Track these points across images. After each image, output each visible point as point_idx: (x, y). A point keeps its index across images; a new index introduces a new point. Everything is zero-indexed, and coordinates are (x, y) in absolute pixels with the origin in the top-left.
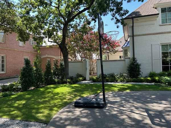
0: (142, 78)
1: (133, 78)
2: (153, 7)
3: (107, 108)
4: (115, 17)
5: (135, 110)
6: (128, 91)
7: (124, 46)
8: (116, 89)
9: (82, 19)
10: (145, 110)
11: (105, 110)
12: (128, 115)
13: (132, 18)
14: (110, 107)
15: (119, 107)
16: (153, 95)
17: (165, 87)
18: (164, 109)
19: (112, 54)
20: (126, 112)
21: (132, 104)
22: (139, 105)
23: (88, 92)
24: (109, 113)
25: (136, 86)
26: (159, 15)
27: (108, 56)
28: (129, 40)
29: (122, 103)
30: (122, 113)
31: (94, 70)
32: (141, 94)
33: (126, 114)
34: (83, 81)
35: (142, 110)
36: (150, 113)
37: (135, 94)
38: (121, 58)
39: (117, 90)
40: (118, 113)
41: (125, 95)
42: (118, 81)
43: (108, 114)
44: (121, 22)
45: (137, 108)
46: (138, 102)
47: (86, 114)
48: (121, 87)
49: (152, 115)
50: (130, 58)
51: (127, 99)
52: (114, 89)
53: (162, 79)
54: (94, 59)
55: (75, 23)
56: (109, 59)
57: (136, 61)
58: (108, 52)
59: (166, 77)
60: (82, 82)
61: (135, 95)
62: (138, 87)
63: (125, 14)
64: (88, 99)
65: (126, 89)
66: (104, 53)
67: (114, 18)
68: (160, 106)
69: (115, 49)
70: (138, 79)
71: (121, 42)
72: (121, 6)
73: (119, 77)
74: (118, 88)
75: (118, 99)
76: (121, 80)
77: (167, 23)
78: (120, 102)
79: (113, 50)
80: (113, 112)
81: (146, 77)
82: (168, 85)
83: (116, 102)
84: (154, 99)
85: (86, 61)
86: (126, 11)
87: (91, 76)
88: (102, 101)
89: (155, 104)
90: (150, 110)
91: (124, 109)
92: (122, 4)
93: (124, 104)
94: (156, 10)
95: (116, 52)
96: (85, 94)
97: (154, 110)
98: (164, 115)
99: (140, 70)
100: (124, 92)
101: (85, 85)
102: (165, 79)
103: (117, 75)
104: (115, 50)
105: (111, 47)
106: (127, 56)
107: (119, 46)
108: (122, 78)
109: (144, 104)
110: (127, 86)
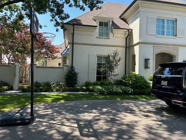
0: (78, 87)
1: (70, 88)
2: (93, 19)
3: (34, 124)
4: (55, 18)
5: (66, 123)
6: (62, 101)
7: (63, 53)
8: (49, 100)
9: (15, 12)
10: (76, 121)
11: (30, 126)
12: (58, 129)
13: (73, 25)
14: (39, 121)
15: (49, 121)
16: (86, 105)
17: (97, 96)
18: (93, 118)
19: (50, 60)
20: (55, 126)
21: (64, 116)
22: (71, 116)
23: (12, 105)
24: (35, 129)
25: (71, 96)
26: (97, 28)
27: (46, 62)
28: (68, 47)
29: (53, 116)
30: (52, 127)
31: (27, 78)
32: (75, 104)
33: (55, 128)
34: (8, 90)
35: (73, 121)
36: (80, 124)
37: (69, 104)
38: (60, 65)
39: (51, 101)
40: (46, 128)
41: (58, 106)
42: (53, 91)
43: (33, 131)
44: (61, 26)
45: (68, 120)
46: (70, 113)
47: (3, 135)
48: (56, 97)
49: (82, 125)
50: (68, 66)
51: (60, 110)
52: (47, 100)
53: (95, 89)
54: (28, 63)
55: (4, 15)
56: (46, 66)
57: (74, 69)
58: (46, 58)
59: (98, 87)
60: (7, 93)
61: (69, 106)
62: (73, 97)
63: (66, 18)
64: (9, 115)
65: (61, 99)
66: (41, 58)
67: (54, 20)
68: (90, 116)
69: (54, 54)
70: (74, 88)
71: (61, 48)
72: (63, 9)
73: (56, 86)
74: (51, 99)
75: (50, 112)
76: (57, 89)
77: (103, 36)
78: (51, 115)
79: (51, 56)
80: (41, 128)
81: (82, 86)
82: (100, 94)
83: (47, 115)
84: (86, 108)
85: (15, 65)
86: (67, 16)
87: (22, 84)
88: (29, 115)
89: (86, 114)
90: (81, 121)
91: (54, 122)
92: (63, 7)
93: (56, 116)
94: (95, 22)
95: (55, 58)
96: (8, 108)
97: (84, 120)
98: (92, 124)
99: (78, 79)
100: (58, 102)
101: (9, 96)
102: (98, 88)
103: (53, 84)
104: (54, 56)
105: (50, 52)
106: (66, 64)
107: (59, 52)
108: (58, 87)
109: (76, 115)
110: (62, 96)
